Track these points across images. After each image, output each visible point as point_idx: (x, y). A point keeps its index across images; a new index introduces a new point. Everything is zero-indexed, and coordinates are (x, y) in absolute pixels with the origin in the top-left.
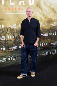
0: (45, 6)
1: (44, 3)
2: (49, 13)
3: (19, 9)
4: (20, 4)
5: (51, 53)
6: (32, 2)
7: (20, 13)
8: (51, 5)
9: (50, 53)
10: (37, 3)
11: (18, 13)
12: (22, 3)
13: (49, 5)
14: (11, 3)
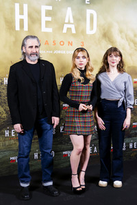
0: (121, 37)
1: (121, 32)
2: (131, 55)
3: (62, 43)
4: (65, 31)
5: (133, 145)
6: (92, 28)
7: (64, 52)
8: (135, 36)
9: (131, 146)
10: (104, 30)
11: (59, 52)
12: (69, 29)
13: (132, 35)
14: (44, 29)
